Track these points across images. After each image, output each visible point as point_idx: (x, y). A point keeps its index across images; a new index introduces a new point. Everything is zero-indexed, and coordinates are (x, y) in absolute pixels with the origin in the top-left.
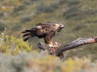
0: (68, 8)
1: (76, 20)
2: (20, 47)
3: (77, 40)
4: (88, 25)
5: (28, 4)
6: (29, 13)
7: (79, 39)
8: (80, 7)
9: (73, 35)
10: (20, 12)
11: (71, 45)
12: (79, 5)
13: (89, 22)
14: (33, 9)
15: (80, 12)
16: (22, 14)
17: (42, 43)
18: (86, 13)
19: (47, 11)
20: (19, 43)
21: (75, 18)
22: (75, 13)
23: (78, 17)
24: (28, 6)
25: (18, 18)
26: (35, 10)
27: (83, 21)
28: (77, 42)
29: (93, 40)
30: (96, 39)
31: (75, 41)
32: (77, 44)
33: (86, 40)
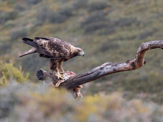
0: (87, 16)
1: (100, 34)
3: (102, 66)
4: (120, 42)
6: (25, 25)
7: (105, 64)
8: (106, 14)
10: (10, 22)
12: (105, 11)
13: (121, 39)
14: (31, 18)
15: (106, 23)
16: (13, 26)
18: (117, 24)
19: (53, 20)
20: (7, 71)
21: (98, 31)
22: (99, 23)
23: (103, 30)
24: (22, 13)
25: (6, 32)
26: (34, 19)
27: (111, 37)
28: (102, 68)
29: (128, 66)
30: (133, 64)
31: (99, 67)
32: (103, 72)
33: (116, 65)
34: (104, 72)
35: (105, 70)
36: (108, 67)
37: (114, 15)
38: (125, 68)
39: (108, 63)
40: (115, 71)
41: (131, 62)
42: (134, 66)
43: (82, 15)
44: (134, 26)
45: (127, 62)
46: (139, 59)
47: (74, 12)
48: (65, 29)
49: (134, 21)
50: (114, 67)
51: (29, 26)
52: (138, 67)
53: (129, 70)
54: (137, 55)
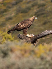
1: (44, 17)
2: (5, 38)
6: (11, 14)
7: (46, 30)
9: (42, 28)
10: (5, 13)
11: (41, 35)
12: (45, 7)
15: (46, 12)
16: (6, 15)
17: (21, 35)
21: (43, 16)
22: (43, 12)
24: (10, 9)
25: (4, 18)
26: (15, 12)
27: (49, 18)
31: (44, 32)
34: (46, 34)
48: (29, 15)
50: (51, 32)
51: (13, 15)
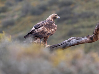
0: (58, 10)
1: (67, 24)
4: (82, 30)
5: (11, 5)
6: (13, 16)
8: (72, 9)
10: (2, 14)
12: (71, 7)
13: (83, 27)
16: (4, 17)
18: (80, 16)
19: (34, 13)
21: (66, 22)
22: (67, 16)
23: (70, 21)
24: (11, 8)
26: (20, 12)
27: (76, 25)
28: (69, 41)
29: (88, 39)
30: (92, 38)
31: (67, 41)
32: (69, 44)
33: (79, 39)
34: (71, 44)
35: (71, 43)
36: (74, 40)
37: (78, 10)
38: (86, 41)
39: (73, 37)
40: (78, 43)
41: (90, 37)
42: (92, 40)
43: (55, 10)
44: (92, 18)
45: (87, 37)
46: (96, 34)
47: (49, 8)
49: (92, 14)
50: (78, 40)
51: (16, 17)
52: (95, 40)
53: (89, 42)
54: (94, 32)
